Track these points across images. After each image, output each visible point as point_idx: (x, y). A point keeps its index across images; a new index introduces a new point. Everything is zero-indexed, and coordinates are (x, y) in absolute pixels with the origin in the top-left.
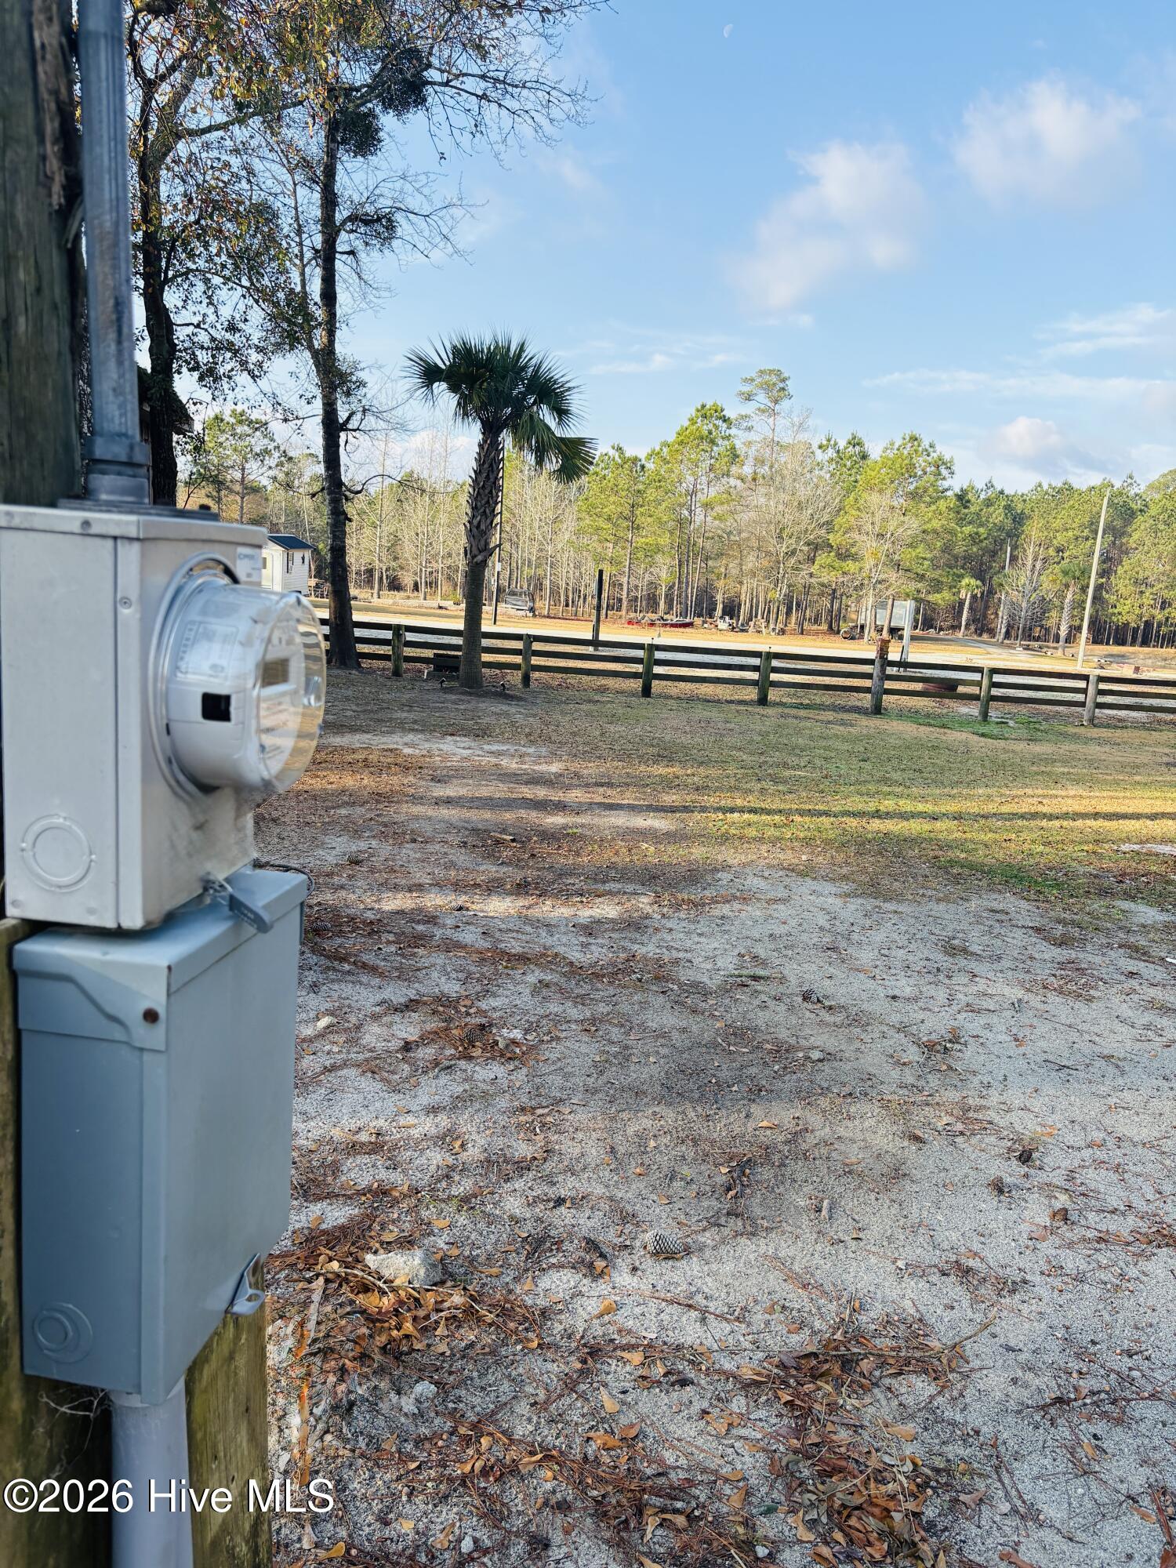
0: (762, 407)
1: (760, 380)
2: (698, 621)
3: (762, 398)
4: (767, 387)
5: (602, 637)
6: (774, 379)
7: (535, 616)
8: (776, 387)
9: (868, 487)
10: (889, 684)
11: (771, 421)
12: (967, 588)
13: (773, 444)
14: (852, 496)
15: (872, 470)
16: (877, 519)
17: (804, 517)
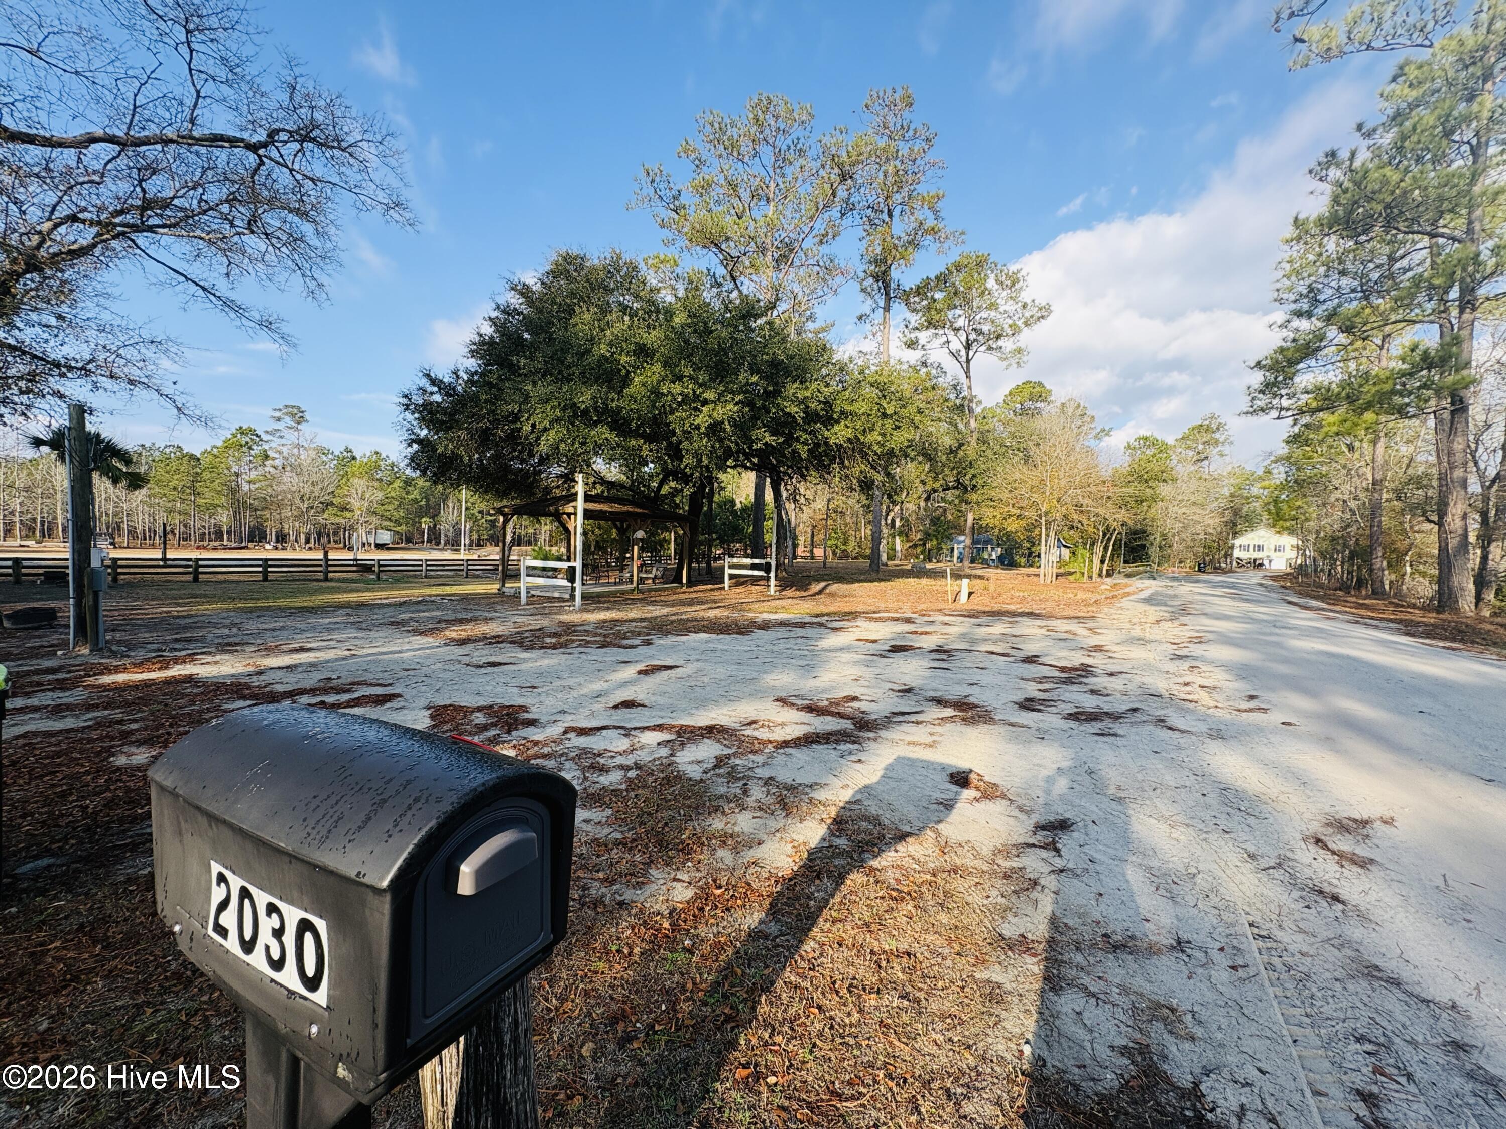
0: (289, 425)
1: (286, 411)
2: (251, 545)
3: (288, 420)
4: (293, 415)
5: (168, 557)
6: (296, 411)
7: (115, 548)
8: (298, 416)
9: (354, 475)
10: (330, 569)
11: (296, 433)
12: (425, 523)
13: (298, 446)
14: (345, 479)
15: (355, 467)
16: (360, 492)
17: (317, 489)
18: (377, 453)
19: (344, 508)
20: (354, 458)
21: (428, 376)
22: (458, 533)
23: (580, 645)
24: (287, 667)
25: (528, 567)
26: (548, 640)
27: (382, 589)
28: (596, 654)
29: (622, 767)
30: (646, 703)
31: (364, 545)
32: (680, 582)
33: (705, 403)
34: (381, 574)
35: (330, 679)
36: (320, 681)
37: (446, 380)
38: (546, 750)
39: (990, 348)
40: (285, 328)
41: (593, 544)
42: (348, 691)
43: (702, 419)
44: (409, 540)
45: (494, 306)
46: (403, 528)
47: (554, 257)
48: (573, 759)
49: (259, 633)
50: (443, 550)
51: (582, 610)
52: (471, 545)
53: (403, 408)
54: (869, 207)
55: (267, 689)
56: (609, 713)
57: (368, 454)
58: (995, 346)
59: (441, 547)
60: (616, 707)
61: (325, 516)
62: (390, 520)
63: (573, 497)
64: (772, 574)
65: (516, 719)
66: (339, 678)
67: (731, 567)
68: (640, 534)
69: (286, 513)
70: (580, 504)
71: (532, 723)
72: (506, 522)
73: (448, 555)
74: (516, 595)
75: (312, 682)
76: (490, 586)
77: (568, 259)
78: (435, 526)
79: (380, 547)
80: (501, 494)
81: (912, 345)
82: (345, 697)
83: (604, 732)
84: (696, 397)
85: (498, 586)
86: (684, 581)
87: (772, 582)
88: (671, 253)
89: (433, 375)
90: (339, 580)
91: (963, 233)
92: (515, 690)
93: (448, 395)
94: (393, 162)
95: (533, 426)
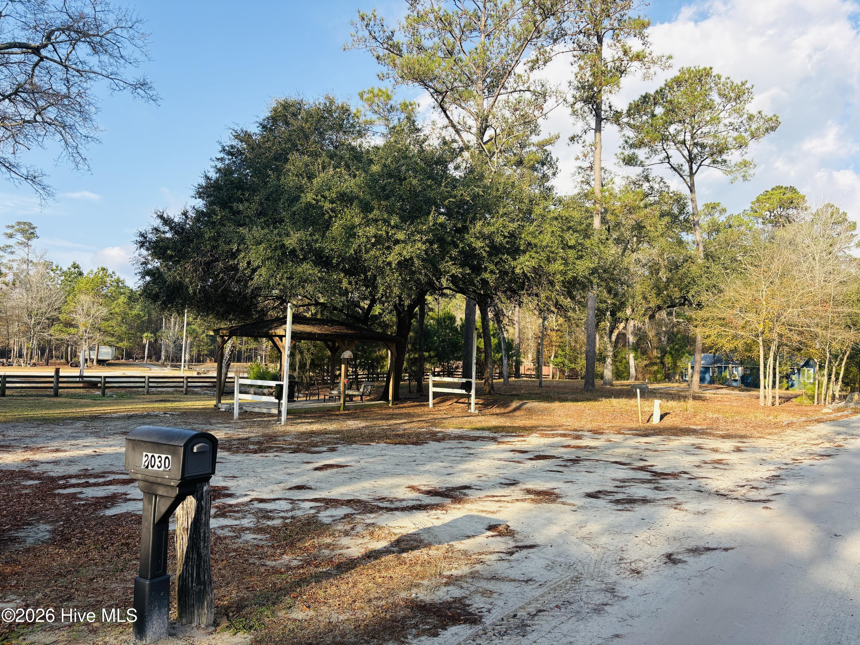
0: (20, 241)
1: (18, 227)
3: (19, 237)
4: (23, 232)
6: (27, 227)
8: (29, 232)
9: (80, 291)
10: (60, 385)
11: (26, 249)
12: (147, 338)
13: (28, 262)
14: (71, 296)
15: (82, 283)
16: (85, 308)
17: (44, 305)
18: (103, 269)
19: (69, 324)
20: (81, 274)
21: (161, 217)
22: (179, 348)
23: (276, 451)
24: (53, 462)
25: (241, 385)
26: (251, 447)
27: (109, 404)
28: (287, 456)
29: (282, 517)
30: (313, 487)
31: (86, 360)
32: (387, 400)
33: (397, 242)
34: (107, 391)
35: (87, 469)
36: (80, 471)
37: (176, 220)
38: (236, 509)
39: (714, 162)
40: (46, 181)
41: (309, 362)
42: (103, 477)
43: (393, 258)
44: (129, 355)
45: (221, 149)
46: (124, 344)
47: (274, 105)
48: (253, 513)
49: (20, 439)
50: (163, 365)
51: (286, 425)
52: (191, 361)
53: (139, 245)
54: (581, 32)
55: (45, 475)
56: (284, 492)
57: (95, 270)
58: (719, 159)
59: (161, 362)
60: (290, 489)
61: (51, 331)
62: (113, 335)
63: (283, 321)
64: (473, 392)
65: (219, 494)
66: (93, 469)
67: (435, 385)
68: (347, 354)
69: (15, 328)
70: (289, 327)
71: (231, 495)
72: (224, 342)
73: (168, 372)
74: (230, 411)
75: (74, 471)
76: (207, 403)
77: (286, 106)
78: (156, 341)
79: (101, 362)
80: (222, 316)
81: (630, 161)
82: (101, 480)
83: (277, 502)
84: (389, 238)
85: (214, 402)
86: (390, 398)
87: (473, 400)
88: (387, 85)
89: (165, 216)
90: (68, 396)
91: (670, 57)
92: (221, 478)
93: (176, 232)
94: (140, 43)
95: (249, 263)
